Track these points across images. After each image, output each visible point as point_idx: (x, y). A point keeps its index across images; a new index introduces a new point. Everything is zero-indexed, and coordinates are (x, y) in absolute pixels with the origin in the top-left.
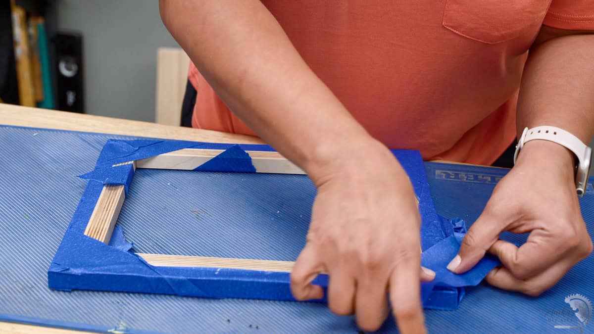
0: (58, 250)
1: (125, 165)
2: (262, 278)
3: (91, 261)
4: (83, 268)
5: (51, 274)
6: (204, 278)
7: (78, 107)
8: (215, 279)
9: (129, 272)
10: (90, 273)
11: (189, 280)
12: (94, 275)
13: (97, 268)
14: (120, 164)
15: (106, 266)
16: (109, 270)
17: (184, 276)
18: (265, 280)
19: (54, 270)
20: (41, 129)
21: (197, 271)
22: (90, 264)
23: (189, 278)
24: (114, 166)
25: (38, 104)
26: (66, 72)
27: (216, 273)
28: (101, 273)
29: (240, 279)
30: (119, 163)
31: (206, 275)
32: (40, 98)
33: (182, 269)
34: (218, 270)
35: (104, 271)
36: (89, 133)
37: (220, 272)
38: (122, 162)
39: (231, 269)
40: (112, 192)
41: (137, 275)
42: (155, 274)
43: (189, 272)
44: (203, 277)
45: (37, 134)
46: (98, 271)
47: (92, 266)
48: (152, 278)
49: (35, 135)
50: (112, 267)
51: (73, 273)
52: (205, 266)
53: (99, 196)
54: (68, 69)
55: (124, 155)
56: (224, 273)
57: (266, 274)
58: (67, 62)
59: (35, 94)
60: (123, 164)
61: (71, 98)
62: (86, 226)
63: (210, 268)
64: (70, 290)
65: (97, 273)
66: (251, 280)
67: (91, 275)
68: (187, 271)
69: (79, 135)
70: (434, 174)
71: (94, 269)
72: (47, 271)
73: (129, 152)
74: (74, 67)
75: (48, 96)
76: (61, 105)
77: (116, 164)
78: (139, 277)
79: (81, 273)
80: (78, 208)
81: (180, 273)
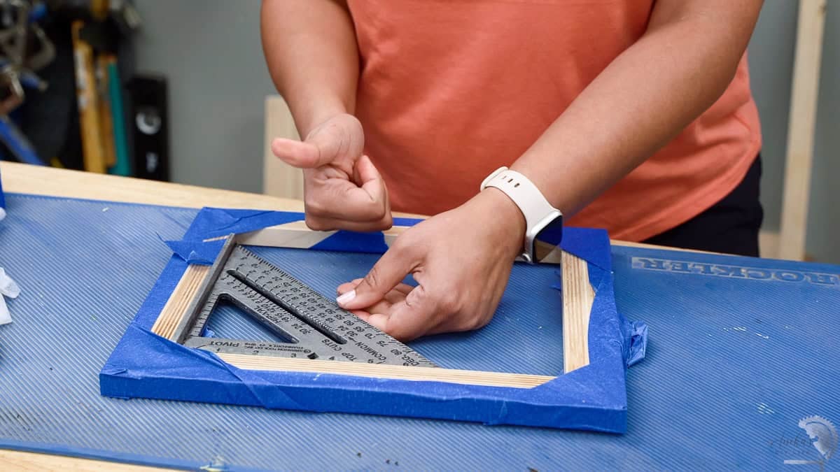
0: (117, 346)
1: (219, 241)
2: (372, 387)
3: (156, 361)
4: (144, 370)
5: (103, 377)
6: (298, 386)
7: (162, 174)
8: (312, 386)
9: (202, 376)
10: (152, 376)
11: (279, 387)
12: (157, 379)
13: (163, 371)
14: (213, 239)
15: (175, 368)
16: (177, 374)
17: (272, 382)
18: (376, 390)
19: (106, 372)
20: (112, 203)
21: (290, 377)
22: (154, 366)
23: (278, 385)
24: (205, 241)
25: (109, 170)
26: (146, 128)
27: (315, 379)
28: (166, 377)
29: (343, 388)
30: (211, 237)
31: (301, 382)
32: (111, 161)
33: (271, 374)
34: (318, 376)
35: (170, 374)
36: (177, 208)
37: (319, 378)
38: (216, 237)
39: (335, 375)
40: (199, 273)
41: (213, 380)
42: (236, 379)
43: (279, 378)
44: (297, 384)
45: (107, 209)
46: (164, 374)
47: (157, 368)
48: (230, 384)
49: (104, 210)
50: (181, 369)
51: (131, 377)
52: (300, 371)
53: (179, 280)
54: (149, 123)
55: (219, 228)
56: (324, 379)
57: (379, 381)
58: (147, 114)
59: (105, 157)
60: (217, 239)
61: (152, 161)
62: (157, 317)
63: (306, 373)
64: (128, 398)
65: (162, 376)
66: (359, 388)
67: (154, 379)
68: (277, 376)
69: (163, 210)
70: (630, 262)
71: (158, 372)
72: (98, 374)
73: (227, 224)
74: (157, 122)
75: (122, 159)
76: (139, 171)
77: (208, 239)
78: (214, 382)
79: (142, 377)
80: (151, 294)
81: (268, 379)
